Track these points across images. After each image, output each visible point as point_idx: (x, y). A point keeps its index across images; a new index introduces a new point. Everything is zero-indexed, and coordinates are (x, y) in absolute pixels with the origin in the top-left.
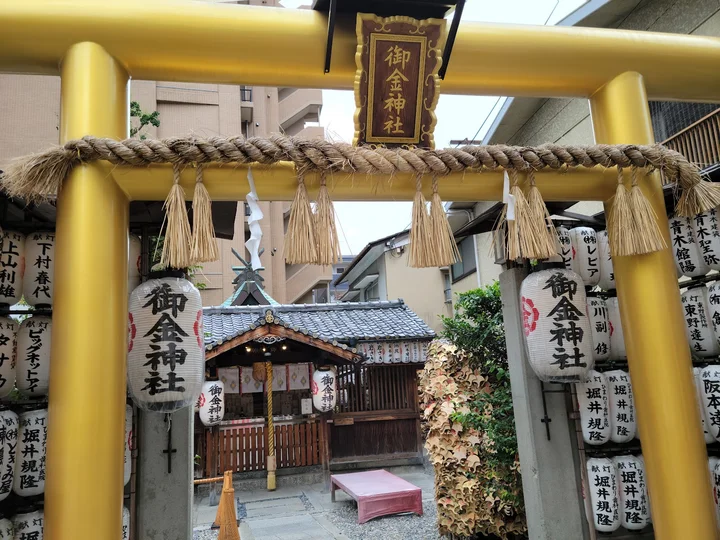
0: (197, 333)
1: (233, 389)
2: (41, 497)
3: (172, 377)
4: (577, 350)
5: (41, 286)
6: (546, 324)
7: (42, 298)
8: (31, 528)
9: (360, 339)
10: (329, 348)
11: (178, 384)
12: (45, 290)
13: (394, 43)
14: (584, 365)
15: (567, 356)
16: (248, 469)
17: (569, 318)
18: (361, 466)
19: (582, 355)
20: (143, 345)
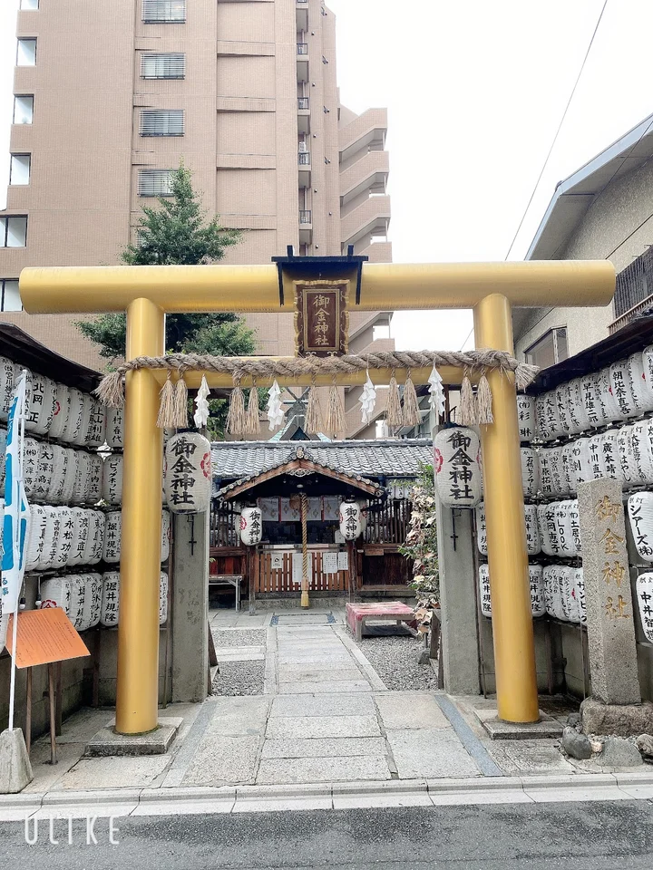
0: (203, 467)
1: (273, 516)
2: (118, 563)
3: (186, 496)
4: (467, 486)
5: (116, 436)
6: (447, 467)
7: (117, 444)
8: (113, 580)
9: (389, 474)
10: (354, 483)
11: (189, 499)
12: (119, 438)
13: (318, 294)
14: (472, 497)
15: (459, 490)
16: (286, 589)
17: (463, 464)
18: (390, 594)
19: (470, 490)
20: (171, 474)
